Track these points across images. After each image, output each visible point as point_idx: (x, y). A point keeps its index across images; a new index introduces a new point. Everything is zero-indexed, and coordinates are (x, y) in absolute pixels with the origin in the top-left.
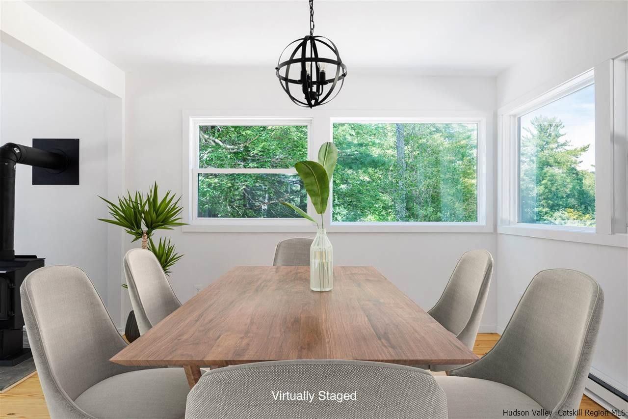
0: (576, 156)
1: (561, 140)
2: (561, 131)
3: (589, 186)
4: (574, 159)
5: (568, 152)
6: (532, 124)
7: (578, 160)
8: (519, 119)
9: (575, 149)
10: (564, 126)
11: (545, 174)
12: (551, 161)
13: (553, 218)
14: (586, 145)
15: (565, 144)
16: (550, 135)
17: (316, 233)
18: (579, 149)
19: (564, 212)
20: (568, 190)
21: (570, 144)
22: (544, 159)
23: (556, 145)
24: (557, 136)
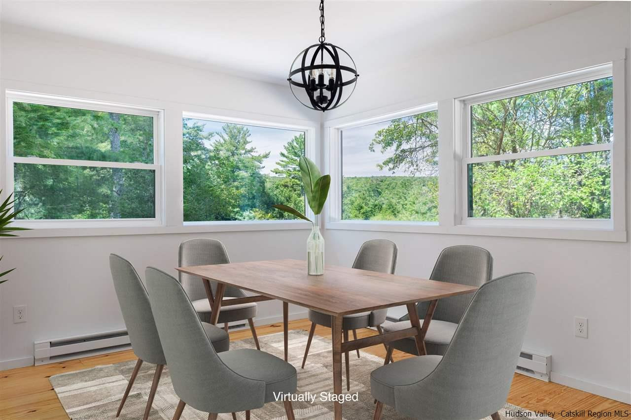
0: (260, 162)
1: (248, 147)
2: (248, 139)
3: (270, 189)
4: (257, 163)
5: (253, 158)
6: (224, 130)
7: (262, 165)
8: (342, 132)
9: (259, 156)
10: (250, 135)
11: (237, 176)
12: (240, 165)
13: (243, 218)
14: (267, 152)
15: (250, 151)
16: (239, 142)
17: (311, 229)
18: (261, 155)
19: (251, 211)
20: (254, 191)
21: (255, 150)
22: (235, 163)
23: (244, 152)
24: (246, 143)
